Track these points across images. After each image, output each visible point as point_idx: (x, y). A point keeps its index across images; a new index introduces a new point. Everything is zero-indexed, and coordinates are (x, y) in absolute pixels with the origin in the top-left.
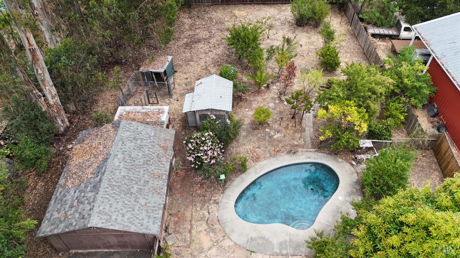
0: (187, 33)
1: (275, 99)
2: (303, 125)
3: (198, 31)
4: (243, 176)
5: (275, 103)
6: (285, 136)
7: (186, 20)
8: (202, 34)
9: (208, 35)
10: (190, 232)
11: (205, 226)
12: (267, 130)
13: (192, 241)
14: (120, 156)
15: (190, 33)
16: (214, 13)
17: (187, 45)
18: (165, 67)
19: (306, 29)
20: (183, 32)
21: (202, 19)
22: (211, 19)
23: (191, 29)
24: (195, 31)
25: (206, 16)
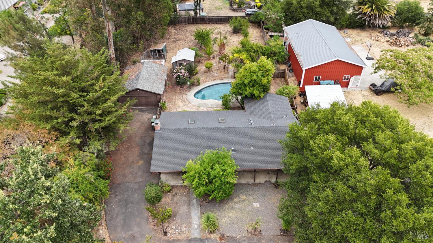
0: (173, 37)
1: (217, 62)
2: (229, 71)
3: (179, 36)
4: (198, 87)
5: (217, 64)
6: (219, 75)
7: (172, 31)
8: (182, 37)
9: (185, 37)
10: (175, 102)
11: (181, 100)
12: (211, 73)
13: (175, 104)
14: (145, 71)
15: (175, 36)
16: (188, 27)
17: (173, 41)
18: (162, 48)
19: (238, 34)
20: (171, 36)
21: (182, 30)
22: (186, 30)
23: (175, 35)
24: (177, 35)
25: (184, 29)
